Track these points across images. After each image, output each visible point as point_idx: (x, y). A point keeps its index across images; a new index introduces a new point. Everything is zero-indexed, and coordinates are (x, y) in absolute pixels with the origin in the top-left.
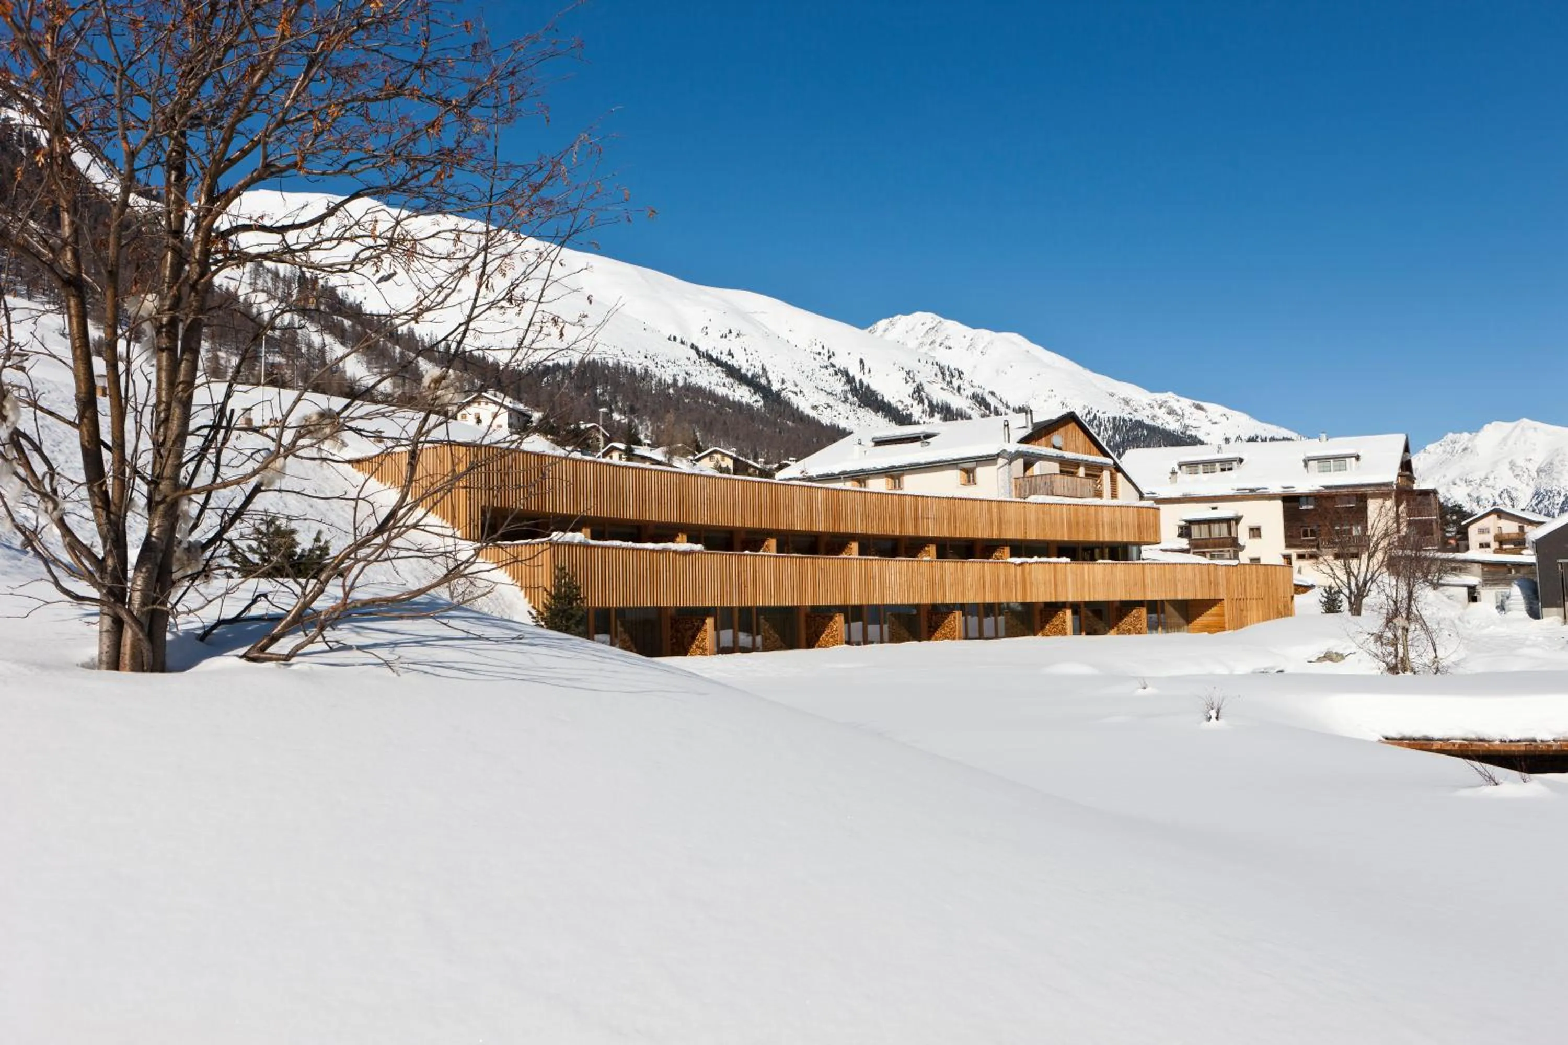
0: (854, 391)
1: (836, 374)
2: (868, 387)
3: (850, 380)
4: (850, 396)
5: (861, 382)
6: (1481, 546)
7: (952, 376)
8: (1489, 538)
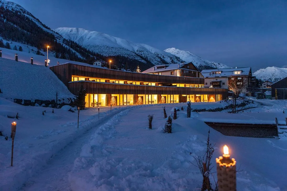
0: (162, 61)
1: (159, 58)
2: (164, 60)
3: (161, 59)
4: (161, 62)
5: (163, 59)
6: (264, 87)
7: (178, 58)
8: (265, 86)
